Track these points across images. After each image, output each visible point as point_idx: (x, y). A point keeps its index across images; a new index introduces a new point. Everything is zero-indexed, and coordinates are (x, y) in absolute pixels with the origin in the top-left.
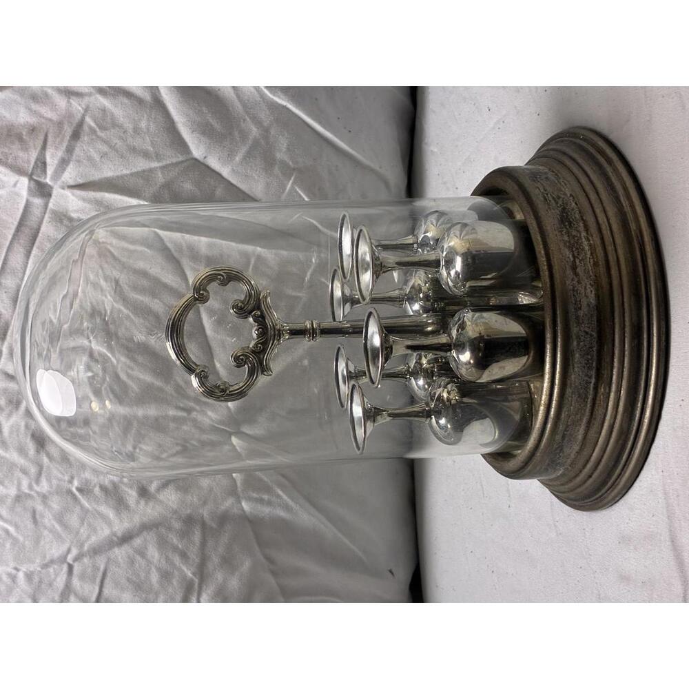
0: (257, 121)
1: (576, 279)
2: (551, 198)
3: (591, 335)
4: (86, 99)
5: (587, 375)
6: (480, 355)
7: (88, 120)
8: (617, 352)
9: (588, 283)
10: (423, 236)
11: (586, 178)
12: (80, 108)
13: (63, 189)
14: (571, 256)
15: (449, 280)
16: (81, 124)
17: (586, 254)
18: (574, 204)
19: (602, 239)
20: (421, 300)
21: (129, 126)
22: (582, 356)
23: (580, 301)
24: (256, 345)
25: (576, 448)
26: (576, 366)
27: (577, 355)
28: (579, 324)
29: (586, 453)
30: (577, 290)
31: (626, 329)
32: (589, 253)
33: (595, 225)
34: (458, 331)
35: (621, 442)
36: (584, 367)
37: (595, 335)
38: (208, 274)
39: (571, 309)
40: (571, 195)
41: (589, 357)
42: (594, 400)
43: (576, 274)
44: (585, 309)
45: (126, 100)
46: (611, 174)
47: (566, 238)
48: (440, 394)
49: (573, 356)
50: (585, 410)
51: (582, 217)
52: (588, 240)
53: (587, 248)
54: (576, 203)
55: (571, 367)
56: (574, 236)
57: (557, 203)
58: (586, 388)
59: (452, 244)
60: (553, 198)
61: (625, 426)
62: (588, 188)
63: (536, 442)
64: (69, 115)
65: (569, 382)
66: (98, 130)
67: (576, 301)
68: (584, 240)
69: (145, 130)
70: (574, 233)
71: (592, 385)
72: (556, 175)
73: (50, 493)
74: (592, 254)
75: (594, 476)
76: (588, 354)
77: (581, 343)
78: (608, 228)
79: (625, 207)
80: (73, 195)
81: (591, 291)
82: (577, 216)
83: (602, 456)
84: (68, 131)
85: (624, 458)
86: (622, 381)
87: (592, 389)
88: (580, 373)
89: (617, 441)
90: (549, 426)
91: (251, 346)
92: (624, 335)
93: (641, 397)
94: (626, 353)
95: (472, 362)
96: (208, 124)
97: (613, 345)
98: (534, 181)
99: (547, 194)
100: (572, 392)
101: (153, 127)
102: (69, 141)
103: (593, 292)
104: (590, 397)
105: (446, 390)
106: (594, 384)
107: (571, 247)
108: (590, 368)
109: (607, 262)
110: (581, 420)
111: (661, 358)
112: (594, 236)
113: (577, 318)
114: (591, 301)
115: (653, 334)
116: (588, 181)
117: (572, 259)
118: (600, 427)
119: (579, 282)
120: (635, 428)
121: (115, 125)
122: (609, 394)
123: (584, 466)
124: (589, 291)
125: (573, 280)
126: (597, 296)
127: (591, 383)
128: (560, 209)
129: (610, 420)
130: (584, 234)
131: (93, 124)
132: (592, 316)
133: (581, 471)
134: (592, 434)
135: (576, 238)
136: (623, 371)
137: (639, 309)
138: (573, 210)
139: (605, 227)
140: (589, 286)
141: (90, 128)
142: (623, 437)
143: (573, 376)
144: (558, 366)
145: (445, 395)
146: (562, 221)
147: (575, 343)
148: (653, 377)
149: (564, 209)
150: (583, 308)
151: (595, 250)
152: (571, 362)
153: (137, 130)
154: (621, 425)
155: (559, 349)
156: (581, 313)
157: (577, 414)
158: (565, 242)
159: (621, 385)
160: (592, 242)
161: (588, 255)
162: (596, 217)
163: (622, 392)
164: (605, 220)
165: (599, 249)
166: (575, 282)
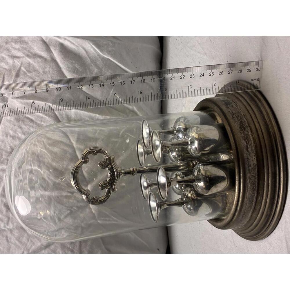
0: (97, 66)
1: (248, 154)
2: (235, 117)
3: (255, 177)
4: (21, 59)
5: (253, 193)
6: (208, 184)
7: (22, 68)
8: (266, 183)
9: (253, 155)
10: (178, 127)
11: (250, 107)
12: (19, 63)
13: (13, 99)
14: (245, 143)
15: (191, 149)
16: (19, 70)
17: (252, 142)
18: (245, 119)
19: (258, 136)
20: (176, 151)
21: (41, 70)
22: (251, 186)
23: (250, 163)
24: (110, 180)
25: (247, 220)
26: (248, 189)
27: (249, 185)
28: (250, 172)
29: (251, 222)
30: (249, 158)
31: (270, 175)
32: (253, 142)
33: (255, 129)
34: (197, 173)
35: (266, 219)
36: (252, 190)
37: (256, 176)
38: (88, 151)
39: (247, 166)
40: (243, 115)
41: (254, 186)
42: (256, 202)
43: (248, 151)
44: (252, 166)
45: (39, 59)
46: (260, 106)
47: (243, 135)
48: (188, 195)
49: (248, 186)
50: (252, 207)
51: (249, 125)
52: (252, 136)
53: (252, 139)
54: (246, 119)
55: (247, 190)
56: (246, 134)
57: (238, 119)
58: (253, 198)
59: (193, 135)
60: (236, 116)
61: (269, 213)
62: (251, 112)
63: (231, 219)
64: (14, 66)
65: (246, 196)
66: (27, 73)
67: (248, 163)
68: (250, 136)
69: (48, 72)
70: (246, 133)
71: (255, 197)
72: (236, 104)
73: (13, 229)
74: (254, 142)
75: (254, 230)
76: (253, 185)
77: (251, 181)
78: (261, 131)
79: (268, 122)
80: (17, 101)
81: (255, 158)
82: (247, 125)
83: (258, 224)
84: (14, 74)
85: (268, 224)
86: (268, 196)
87: (255, 198)
88: (251, 192)
89: (265, 219)
90: (237, 213)
91: (108, 180)
92: (269, 177)
93: (276, 202)
94: (270, 184)
95: (204, 187)
96: (75, 68)
97: (264, 181)
98: (227, 108)
99: (233, 115)
100: (247, 200)
101: (51, 71)
102: (15, 78)
103: (255, 159)
104: (254, 201)
105: (190, 193)
106: (256, 196)
107: (245, 139)
108: (254, 190)
109: (261, 146)
110: (250, 210)
111: (284, 186)
112: (255, 134)
113: (249, 170)
114: (255, 162)
115: (281, 177)
116: (250, 108)
117: (246, 145)
118: (258, 213)
119: (249, 155)
120: (273, 214)
121: (35, 70)
122: (262, 200)
123: (250, 226)
124: (253, 158)
125: (247, 154)
126: (257, 160)
127: (254, 196)
128: (239, 122)
129: (262, 210)
130: (250, 133)
131: (25, 70)
132: (255, 169)
133: (248, 228)
134: (254, 215)
135: (247, 135)
136: (268, 192)
137: (275, 166)
138: (245, 122)
139: (259, 130)
140: (253, 156)
141: (24, 72)
142: (268, 217)
143: (247, 194)
144: (241, 190)
145: (190, 195)
146: (241, 128)
147: (248, 181)
148: (281, 194)
149: (241, 122)
150: (251, 166)
152: (247, 188)
153: (44, 72)
154: (267, 212)
155: (242, 183)
156: (251, 168)
157: (249, 208)
158: (243, 137)
159: (267, 197)
160: (254, 137)
161: (253, 143)
162: (255, 125)
163: (268, 200)
164: (259, 127)
165: (257, 140)
166: (248, 155)
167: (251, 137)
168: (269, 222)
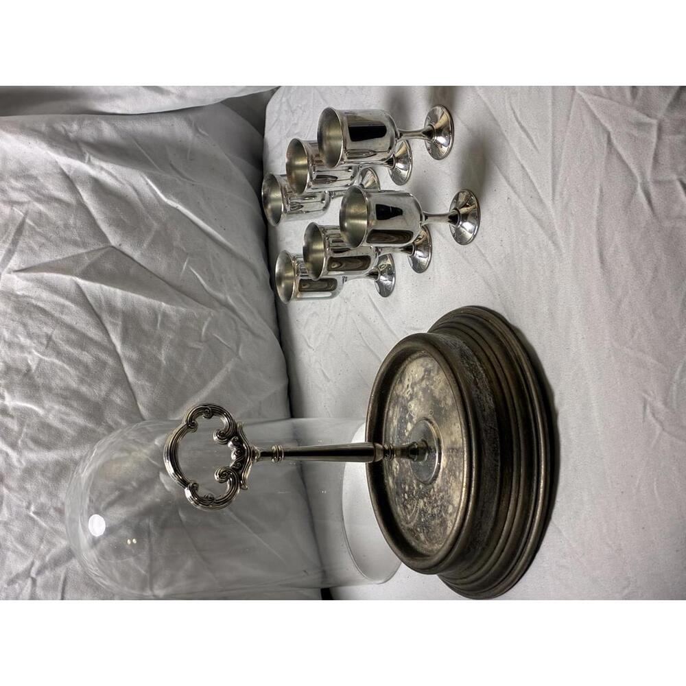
2: (451, 344)
3: (494, 430)
5: (495, 460)
8: (514, 440)
9: (487, 394)
14: (472, 376)
17: (482, 375)
19: (492, 366)
22: (490, 445)
24: (235, 464)
25: (491, 524)
26: (486, 452)
27: (487, 444)
28: (485, 421)
30: (480, 398)
31: (519, 422)
32: (484, 374)
33: (485, 357)
35: (524, 513)
36: (492, 453)
37: (497, 429)
38: (197, 408)
39: (478, 410)
40: (464, 343)
41: (495, 446)
42: (502, 480)
43: (478, 388)
44: (488, 411)
51: (474, 354)
52: (482, 367)
53: (482, 372)
54: (469, 347)
56: (472, 365)
57: (456, 346)
58: (495, 470)
61: (527, 497)
62: (476, 336)
67: (481, 405)
68: (479, 367)
70: (472, 363)
74: (486, 375)
76: (494, 443)
77: (488, 435)
87: (499, 471)
88: (490, 458)
91: (232, 465)
92: (518, 427)
97: (511, 436)
100: (486, 473)
103: (492, 400)
104: (499, 477)
106: (500, 467)
107: (471, 371)
108: (496, 454)
109: (498, 379)
110: (493, 497)
112: (486, 364)
113: (483, 416)
114: (491, 405)
116: (475, 333)
117: (473, 378)
118: (508, 503)
119: (481, 392)
122: (512, 474)
123: (497, 543)
124: (488, 399)
125: (476, 391)
126: (495, 402)
127: (497, 466)
129: (515, 495)
130: (478, 364)
132: (493, 415)
134: (502, 510)
139: (493, 359)
140: (488, 396)
143: (486, 460)
146: (462, 356)
147: (484, 435)
149: (461, 350)
150: (486, 410)
151: (488, 372)
152: (483, 449)
156: (486, 414)
157: (490, 492)
158: (466, 368)
160: (485, 368)
161: (484, 376)
162: (485, 352)
163: (522, 471)
164: (492, 353)
165: (491, 372)
166: (478, 392)
167: (481, 369)
168: (530, 519)
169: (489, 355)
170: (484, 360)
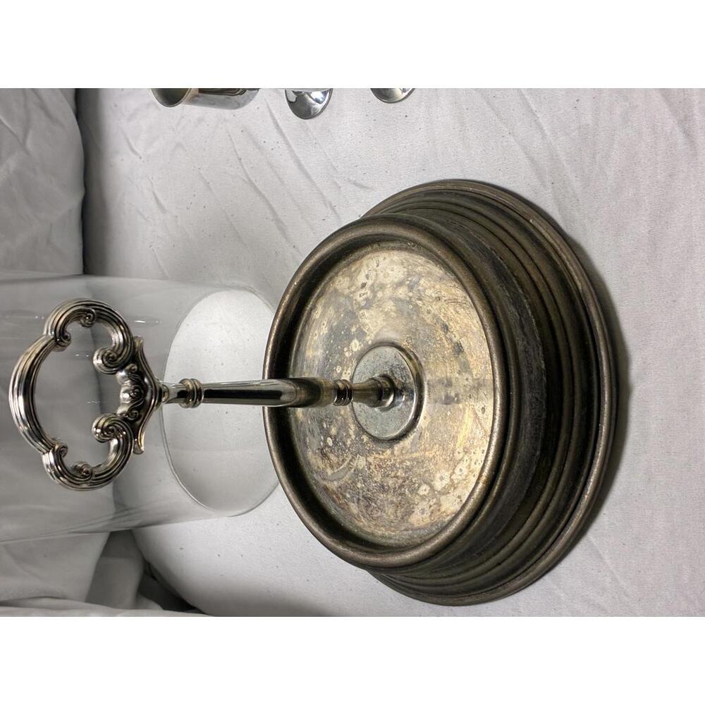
17: (528, 313)
18: (499, 259)
22: (532, 426)
23: (531, 364)
26: (526, 435)
28: (531, 389)
30: (528, 352)
31: (576, 396)
32: (530, 312)
36: (533, 438)
37: (544, 403)
39: (524, 372)
40: (492, 249)
41: (538, 427)
43: (524, 334)
47: (508, 294)
49: (526, 425)
54: (501, 259)
56: (514, 293)
57: (484, 255)
65: (518, 455)
67: (528, 363)
68: (522, 297)
70: (512, 289)
71: (536, 459)
74: (533, 313)
76: (537, 423)
77: (533, 411)
78: (546, 287)
86: (567, 453)
88: (529, 445)
94: (576, 422)
100: (519, 466)
103: (541, 355)
104: (532, 471)
106: (538, 457)
107: (514, 304)
108: (536, 440)
109: (550, 322)
112: (532, 294)
113: (529, 381)
115: (604, 400)
116: (507, 235)
117: (518, 317)
120: (572, 506)
122: (551, 468)
125: (523, 340)
126: (546, 360)
127: (535, 456)
128: (491, 262)
130: (521, 292)
132: (541, 381)
133: (489, 558)
135: (516, 295)
140: (536, 348)
143: (523, 448)
146: (498, 276)
147: (528, 411)
149: (494, 263)
150: (534, 372)
159: (566, 457)
160: (530, 300)
162: (528, 274)
163: (566, 465)
164: (541, 277)
165: (539, 308)
167: (525, 301)
168: (557, 531)
169: (535, 279)
170: (529, 286)
